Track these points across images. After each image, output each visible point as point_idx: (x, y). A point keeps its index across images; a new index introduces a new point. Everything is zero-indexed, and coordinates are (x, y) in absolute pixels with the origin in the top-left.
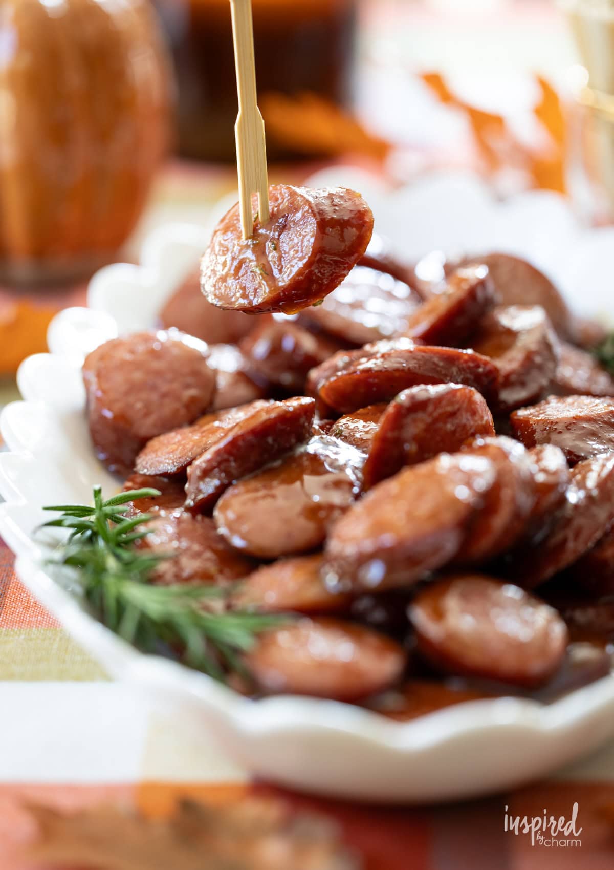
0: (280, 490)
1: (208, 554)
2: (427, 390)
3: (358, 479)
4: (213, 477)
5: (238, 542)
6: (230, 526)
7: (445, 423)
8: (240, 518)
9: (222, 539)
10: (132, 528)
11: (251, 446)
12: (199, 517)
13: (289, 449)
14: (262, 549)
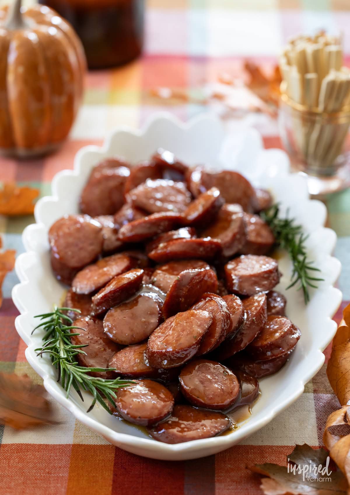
1: (100, 341)
2: (189, 273)
5: (111, 336)
8: (113, 327)
9: (106, 334)
12: (97, 322)
13: (134, 294)
14: (122, 341)
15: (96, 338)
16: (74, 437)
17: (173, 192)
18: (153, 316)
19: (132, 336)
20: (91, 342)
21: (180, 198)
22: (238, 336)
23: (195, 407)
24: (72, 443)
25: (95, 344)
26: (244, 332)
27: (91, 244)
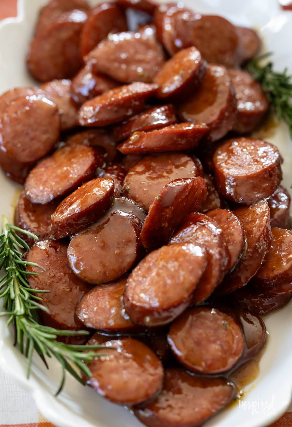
14: (92, 280)
15: (59, 274)
17: (142, 48)
18: (130, 244)
19: (105, 273)
20: (53, 282)
21: (150, 55)
23: (189, 373)
25: (59, 284)
27: (45, 132)
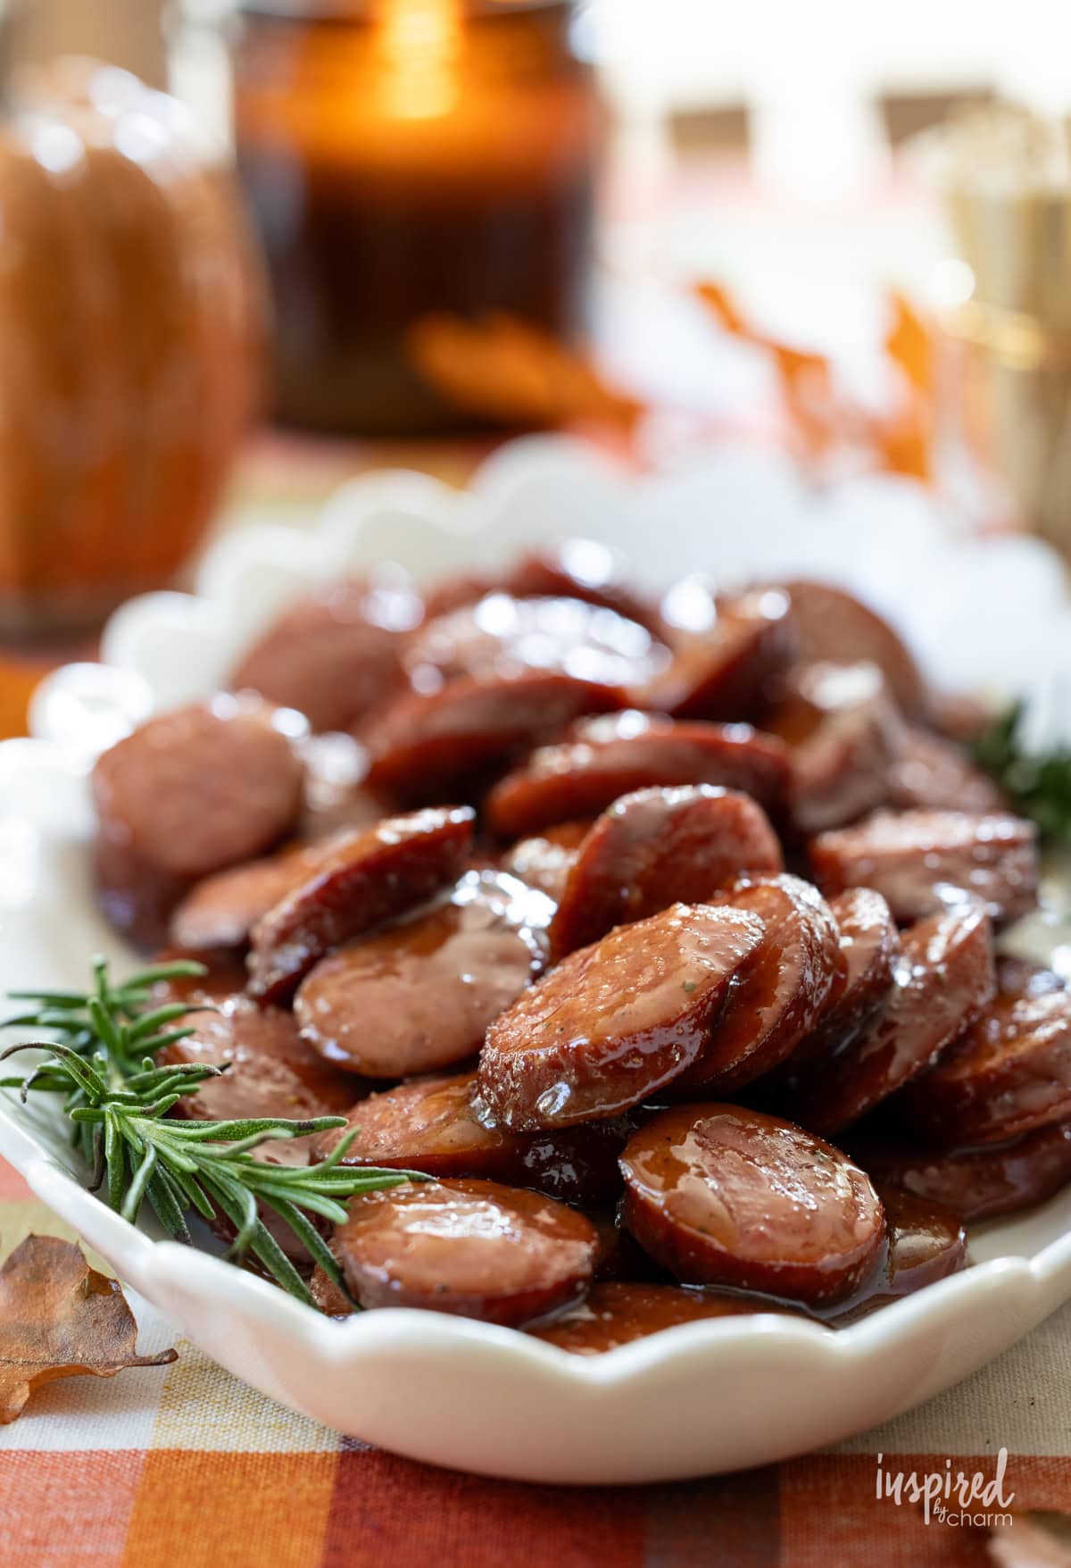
0: (407, 964)
1: (281, 1071)
2: (662, 799)
3: (540, 947)
4: (295, 942)
5: (333, 1052)
6: (322, 1024)
7: (692, 853)
8: (337, 1012)
9: (308, 1045)
10: (154, 1027)
11: (358, 890)
12: (271, 1011)
13: (426, 895)
14: (373, 1064)
16: (158, 1426)
18: (510, 967)
20: (242, 1072)
22: (873, 1036)
23: (691, 1286)
24: (145, 1447)
25: (259, 1081)
26: (901, 1020)
